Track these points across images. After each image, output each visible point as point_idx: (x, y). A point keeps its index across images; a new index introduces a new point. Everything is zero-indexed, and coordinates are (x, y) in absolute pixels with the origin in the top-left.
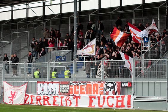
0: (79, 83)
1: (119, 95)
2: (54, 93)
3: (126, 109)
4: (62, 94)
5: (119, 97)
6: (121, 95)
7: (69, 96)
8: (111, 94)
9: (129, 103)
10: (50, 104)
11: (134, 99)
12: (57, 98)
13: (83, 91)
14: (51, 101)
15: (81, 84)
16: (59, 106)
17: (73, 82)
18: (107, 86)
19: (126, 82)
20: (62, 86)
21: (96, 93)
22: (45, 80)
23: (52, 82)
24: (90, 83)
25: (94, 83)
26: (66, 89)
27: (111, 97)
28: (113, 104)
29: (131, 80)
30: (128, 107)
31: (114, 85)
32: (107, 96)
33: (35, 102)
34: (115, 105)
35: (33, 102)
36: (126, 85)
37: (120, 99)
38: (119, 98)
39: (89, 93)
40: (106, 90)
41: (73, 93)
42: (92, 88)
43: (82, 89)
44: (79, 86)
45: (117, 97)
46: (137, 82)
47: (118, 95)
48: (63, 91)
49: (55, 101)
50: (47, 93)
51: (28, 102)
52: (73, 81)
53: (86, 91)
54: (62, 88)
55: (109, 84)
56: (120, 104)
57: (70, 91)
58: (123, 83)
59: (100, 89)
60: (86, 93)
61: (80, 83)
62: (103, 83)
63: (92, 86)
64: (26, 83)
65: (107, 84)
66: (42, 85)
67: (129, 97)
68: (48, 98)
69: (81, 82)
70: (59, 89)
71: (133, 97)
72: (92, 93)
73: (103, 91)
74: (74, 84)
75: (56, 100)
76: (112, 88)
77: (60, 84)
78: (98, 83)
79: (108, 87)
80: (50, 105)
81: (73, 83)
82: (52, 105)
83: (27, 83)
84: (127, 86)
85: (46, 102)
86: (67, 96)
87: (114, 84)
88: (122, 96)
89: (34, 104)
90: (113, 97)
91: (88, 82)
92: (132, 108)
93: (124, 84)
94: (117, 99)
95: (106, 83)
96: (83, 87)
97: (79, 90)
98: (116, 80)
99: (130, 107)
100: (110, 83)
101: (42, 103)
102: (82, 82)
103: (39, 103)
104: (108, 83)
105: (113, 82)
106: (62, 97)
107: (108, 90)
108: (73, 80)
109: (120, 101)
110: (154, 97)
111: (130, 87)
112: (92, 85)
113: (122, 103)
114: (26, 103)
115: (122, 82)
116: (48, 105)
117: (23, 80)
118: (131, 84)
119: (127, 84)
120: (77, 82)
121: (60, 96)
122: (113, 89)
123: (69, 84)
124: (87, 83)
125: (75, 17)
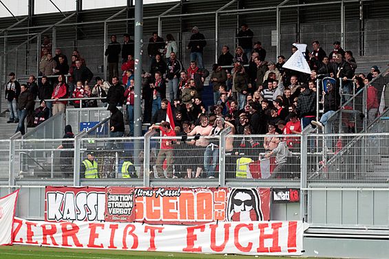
0: (159, 192)
1: (266, 222)
2: (91, 217)
3: (283, 256)
4: (114, 218)
5: (267, 225)
6: (272, 222)
7: (133, 223)
8: (245, 217)
9: (292, 242)
10: (81, 243)
11: (305, 232)
12: (101, 227)
13: (171, 211)
14: (83, 236)
15: (166, 193)
16: (106, 248)
17: (144, 190)
18: (235, 198)
19: (284, 190)
20: (114, 198)
21: (205, 217)
22: (67, 183)
23: (88, 189)
24: (190, 192)
25: (200, 192)
26: (124, 204)
27: (245, 225)
28: (250, 244)
29: (297, 184)
30: (289, 251)
31: (252, 195)
32: (234, 224)
33: (38, 238)
34: (256, 246)
35: (34, 239)
36: (285, 196)
37: (269, 231)
38: (265, 229)
39: (187, 216)
40: (232, 208)
41: (145, 216)
42: (195, 203)
43: (168, 206)
44: (161, 198)
45: (262, 227)
46: (313, 189)
47: (263, 222)
48: (115, 211)
49: (93, 236)
50: (72, 216)
51: (21, 239)
52: (144, 187)
53: (178, 212)
54: (113, 203)
56: (268, 243)
57: (137, 210)
58: (277, 191)
59: (217, 207)
60: (179, 215)
61: (163, 190)
62: (222, 190)
63: (195, 199)
64: (14, 190)
65: (234, 195)
66: (60, 196)
67: (293, 227)
68: (76, 228)
69: (166, 189)
70: (107, 205)
71: (301, 227)
72: (196, 215)
73: (223, 210)
74: (147, 193)
75: (96, 232)
76: (247, 203)
77: (109, 194)
78: (210, 192)
79: (239, 202)
80: (82, 246)
81: (145, 192)
82: (85, 247)
83: (19, 189)
84: (288, 199)
85: (70, 240)
86: (128, 224)
87: (254, 193)
88: (272, 225)
89: (36, 243)
90: (251, 227)
91: (183, 189)
92: (299, 253)
93: (280, 194)
94: (262, 232)
96: (171, 201)
97: (161, 208)
98: (257, 184)
99: (295, 251)
100: (242, 191)
101: (59, 241)
102: (168, 189)
103: (49, 241)
105: (250, 189)
106: (114, 228)
107: (237, 209)
108: (144, 183)
109: (269, 237)
110: (357, 226)
111: (294, 201)
112: (195, 195)
113: (276, 242)
114: (15, 240)
115: (274, 190)
116: (75, 247)
117: (6, 182)
118: (299, 195)
119: (287, 194)
120: (153, 189)
121: (107, 224)
122: (251, 207)
123: (133, 193)
124: (181, 192)
125: (138, 24)
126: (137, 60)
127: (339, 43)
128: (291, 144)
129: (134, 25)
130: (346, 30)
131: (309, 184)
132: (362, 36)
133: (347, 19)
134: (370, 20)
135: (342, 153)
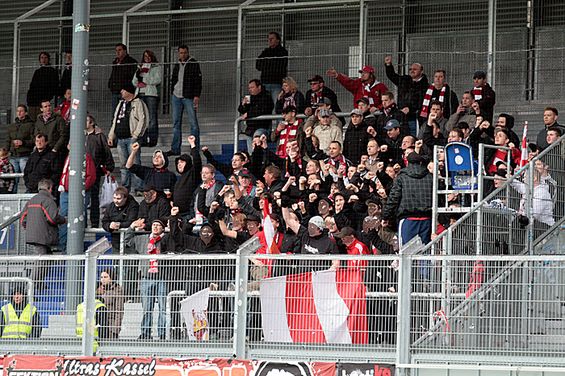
0: (112, 367)
15: (127, 370)
17: (81, 361)
19: (364, 368)
24: (174, 367)
25: (196, 367)
29: (389, 355)
46: (420, 366)
52: (83, 356)
55: (275, 371)
58: (349, 368)
61: (120, 363)
62: (240, 365)
69: (127, 362)
74: (89, 369)
77: (10, 370)
78: (215, 368)
81: (83, 367)
87: (303, 372)
91: (162, 362)
93: (354, 374)
95: (256, 368)
98: (310, 353)
100: (280, 366)
102: (131, 361)
104: (272, 366)
105: (296, 363)
108: (82, 348)
115: (342, 366)
119: (369, 374)
120: (101, 360)
124: (157, 367)
125: (78, 28)
126: (76, 101)
127: (483, 76)
128: (379, 274)
129: (70, 30)
130: (498, 47)
131: (415, 357)
132: (529, 60)
133: (500, 25)
134: (547, 29)
135: (482, 294)
